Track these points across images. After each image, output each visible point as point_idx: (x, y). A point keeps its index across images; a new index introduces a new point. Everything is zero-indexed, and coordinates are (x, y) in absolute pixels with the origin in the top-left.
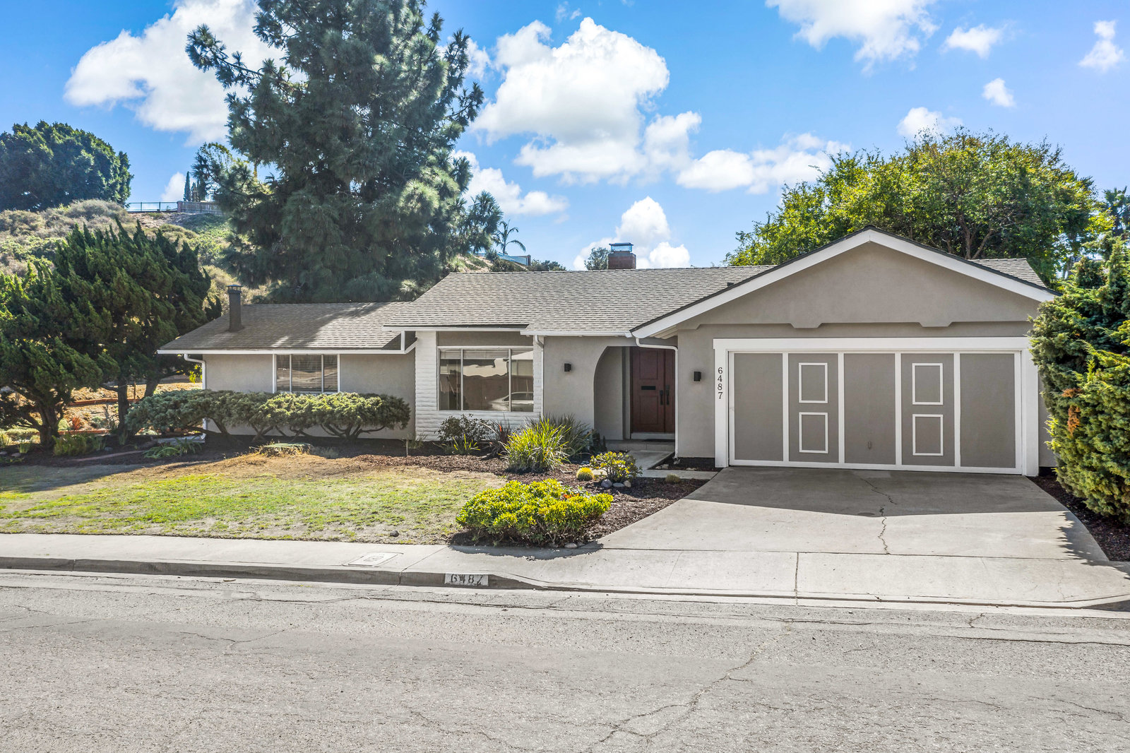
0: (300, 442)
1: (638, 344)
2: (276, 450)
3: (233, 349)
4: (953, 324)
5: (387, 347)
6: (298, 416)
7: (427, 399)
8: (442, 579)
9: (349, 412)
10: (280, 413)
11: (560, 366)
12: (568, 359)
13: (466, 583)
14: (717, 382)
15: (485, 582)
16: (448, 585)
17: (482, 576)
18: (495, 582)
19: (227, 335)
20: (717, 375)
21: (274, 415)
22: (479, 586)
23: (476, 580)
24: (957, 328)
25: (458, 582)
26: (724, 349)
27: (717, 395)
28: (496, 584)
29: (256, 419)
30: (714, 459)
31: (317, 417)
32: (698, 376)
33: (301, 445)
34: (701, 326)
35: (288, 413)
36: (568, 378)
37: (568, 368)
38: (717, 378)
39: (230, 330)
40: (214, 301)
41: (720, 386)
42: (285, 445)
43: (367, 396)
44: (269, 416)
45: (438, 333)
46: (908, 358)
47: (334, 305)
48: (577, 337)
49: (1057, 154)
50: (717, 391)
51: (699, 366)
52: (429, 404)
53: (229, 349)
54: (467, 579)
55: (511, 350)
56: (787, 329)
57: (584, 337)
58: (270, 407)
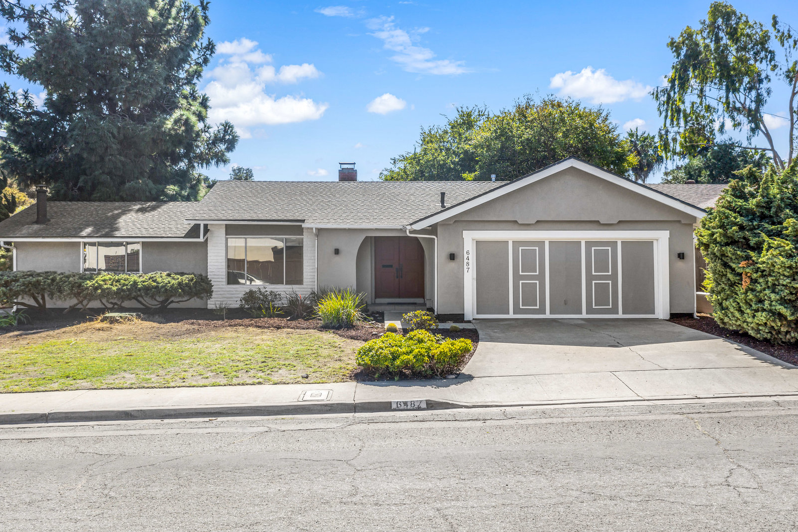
0: (134, 312)
1: (408, 234)
2: (117, 318)
3: (48, 237)
4: (620, 222)
5: (187, 236)
6: (123, 290)
7: (218, 277)
8: (389, 405)
9: (172, 287)
10: (107, 288)
11: (331, 251)
12: (337, 246)
13: (409, 407)
14: (466, 261)
15: (424, 405)
16: (395, 410)
17: (421, 401)
18: (431, 405)
19: (36, 227)
20: (466, 256)
21: (103, 290)
22: (419, 409)
23: (417, 405)
24: (623, 224)
25: (403, 407)
26: (470, 238)
27: (466, 270)
28: (432, 407)
29: (87, 294)
30: (464, 314)
31: (142, 291)
32: (452, 257)
33: (134, 314)
34: (455, 221)
35: (115, 288)
36: (337, 258)
37: (337, 252)
38: (465, 258)
39: (37, 222)
40: (10, 198)
41: (468, 264)
42: (123, 314)
43: (182, 274)
44: (99, 291)
45: (226, 225)
46: (589, 244)
47: (122, 203)
48: (345, 229)
49: (607, 116)
50: (465, 267)
51: (453, 250)
52: (218, 280)
53: (43, 237)
54: (409, 404)
55: (286, 239)
56: (515, 224)
57: (350, 229)
58: (98, 284)
